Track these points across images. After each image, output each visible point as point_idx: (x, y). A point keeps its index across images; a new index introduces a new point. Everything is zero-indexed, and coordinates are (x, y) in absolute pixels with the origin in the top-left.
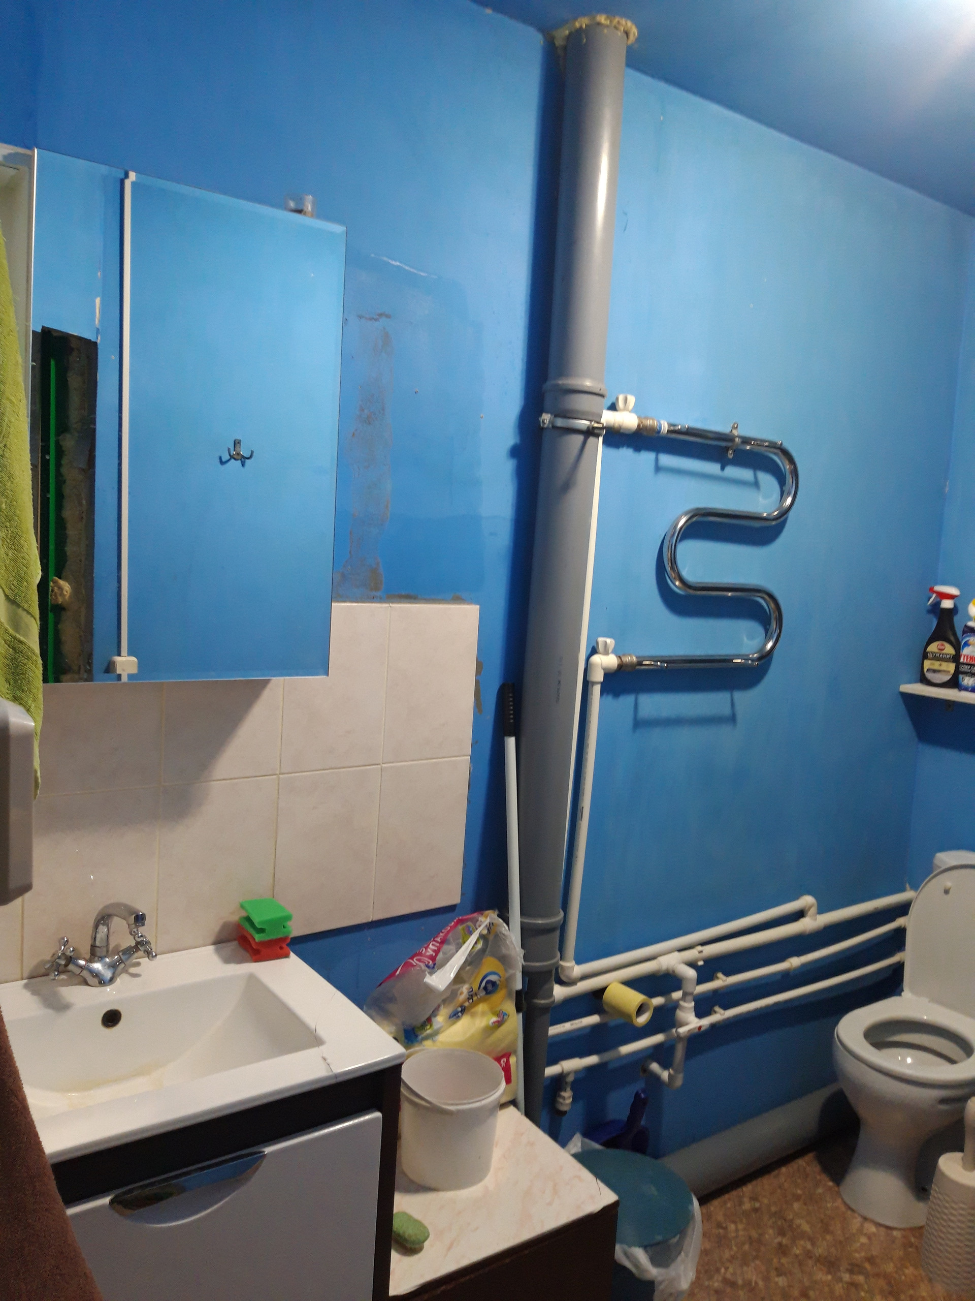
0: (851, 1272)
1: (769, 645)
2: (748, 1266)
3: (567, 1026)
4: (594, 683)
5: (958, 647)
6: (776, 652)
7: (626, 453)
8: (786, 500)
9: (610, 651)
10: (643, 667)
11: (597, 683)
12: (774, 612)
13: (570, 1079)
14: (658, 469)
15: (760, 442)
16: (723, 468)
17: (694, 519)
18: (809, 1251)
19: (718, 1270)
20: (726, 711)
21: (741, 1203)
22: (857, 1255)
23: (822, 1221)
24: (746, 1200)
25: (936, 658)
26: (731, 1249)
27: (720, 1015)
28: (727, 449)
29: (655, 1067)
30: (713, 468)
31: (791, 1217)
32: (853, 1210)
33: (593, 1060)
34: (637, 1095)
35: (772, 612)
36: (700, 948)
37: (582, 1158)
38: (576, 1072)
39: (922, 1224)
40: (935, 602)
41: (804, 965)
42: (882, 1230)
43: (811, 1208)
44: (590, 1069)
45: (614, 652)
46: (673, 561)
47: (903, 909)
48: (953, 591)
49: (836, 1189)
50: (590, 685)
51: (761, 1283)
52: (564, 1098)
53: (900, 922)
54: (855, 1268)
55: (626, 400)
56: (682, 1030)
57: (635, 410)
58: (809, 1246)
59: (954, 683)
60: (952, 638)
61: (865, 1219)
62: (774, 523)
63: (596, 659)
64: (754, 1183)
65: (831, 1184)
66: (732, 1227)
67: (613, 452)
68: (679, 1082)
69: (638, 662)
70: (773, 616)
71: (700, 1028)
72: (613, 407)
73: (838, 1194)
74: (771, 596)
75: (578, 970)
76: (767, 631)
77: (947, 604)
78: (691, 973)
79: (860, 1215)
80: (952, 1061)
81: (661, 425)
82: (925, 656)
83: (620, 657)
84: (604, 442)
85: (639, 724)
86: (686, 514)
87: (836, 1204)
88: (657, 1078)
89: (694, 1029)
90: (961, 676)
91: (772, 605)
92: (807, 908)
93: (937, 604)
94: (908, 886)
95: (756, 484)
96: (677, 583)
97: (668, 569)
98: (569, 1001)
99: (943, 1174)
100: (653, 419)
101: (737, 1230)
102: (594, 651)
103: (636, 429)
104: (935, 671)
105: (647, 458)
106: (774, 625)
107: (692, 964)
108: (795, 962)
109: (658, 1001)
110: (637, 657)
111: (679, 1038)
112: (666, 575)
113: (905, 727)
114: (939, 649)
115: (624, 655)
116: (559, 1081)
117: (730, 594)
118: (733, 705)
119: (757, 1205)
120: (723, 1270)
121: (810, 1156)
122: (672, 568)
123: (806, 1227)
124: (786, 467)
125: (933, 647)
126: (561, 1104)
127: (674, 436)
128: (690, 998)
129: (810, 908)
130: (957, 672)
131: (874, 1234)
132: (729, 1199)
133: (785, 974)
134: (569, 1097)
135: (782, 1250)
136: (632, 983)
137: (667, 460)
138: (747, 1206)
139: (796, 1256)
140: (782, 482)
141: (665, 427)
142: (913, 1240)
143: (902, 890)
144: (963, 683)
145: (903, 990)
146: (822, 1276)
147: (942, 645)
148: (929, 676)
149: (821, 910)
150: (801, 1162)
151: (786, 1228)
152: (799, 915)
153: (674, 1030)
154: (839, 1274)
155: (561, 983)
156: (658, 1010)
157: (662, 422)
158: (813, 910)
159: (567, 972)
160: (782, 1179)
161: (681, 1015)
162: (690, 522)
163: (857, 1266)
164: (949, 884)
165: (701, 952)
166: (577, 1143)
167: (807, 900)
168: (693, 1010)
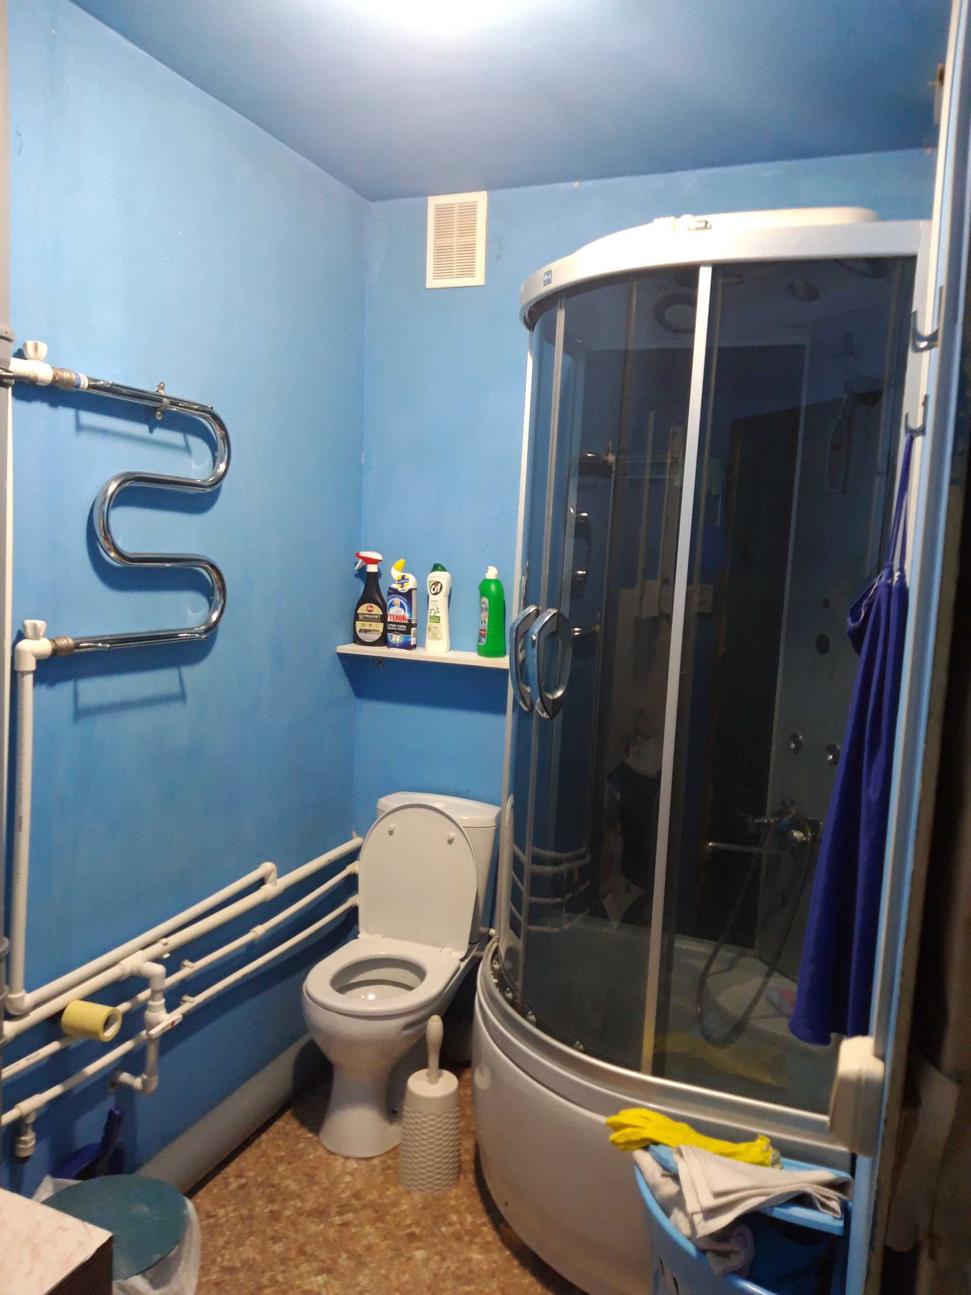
0: (340, 1213)
1: (214, 617)
2: (242, 1245)
3: (22, 1064)
4: (24, 673)
5: (384, 608)
6: (221, 625)
7: (40, 409)
8: (218, 468)
9: (41, 634)
10: (81, 650)
11: (28, 672)
12: (217, 583)
13: (31, 1120)
14: (79, 427)
15: (189, 405)
16: (151, 431)
17: (127, 484)
18: (300, 1208)
19: (214, 1261)
20: (175, 689)
21: (227, 1185)
22: (344, 1196)
23: (307, 1175)
24: (231, 1180)
25: (366, 619)
26: (224, 1235)
27: (190, 1003)
28: (155, 409)
29: (125, 1077)
30: (141, 429)
31: (278, 1181)
32: (334, 1154)
33: (56, 1091)
34: (111, 1113)
35: (214, 582)
36: (164, 940)
37: (57, 1202)
38: (37, 1110)
39: (396, 1143)
40: (361, 567)
41: (268, 931)
42: (363, 1162)
43: (295, 1165)
44: (53, 1103)
45: (46, 635)
46: (106, 530)
47: (353, 856)
48: (376, 556)
49: (316, 1138)
50: (19, 676)
51: (258, 1257)
52: (25, 1142)
53: (350, 869)
54: (344, 1208)
55: (36, 348)
56: (155, 1031)
57: (47, 360)
58: (299, 1204)
59: (383, 641)
60: (379, 600)
61: (347, 1158)
62: (208, 490)
63: (23, 645)
64: (237, 1160)
65: (310, 1135)
66: (222, 1212)
67: (23, 405)
68: (154, 1085)
69: (75, 644)
70: (216, 586)
71: (173, 1023)
72: (20, 354)
73: (319, 1142)
74: (213, 566)
75: (30, 998)
76: (210, 602)
77: (372, 568)
78: (160, 969)
79: (342, 1156)
80: (410, 988)
81: (79, 378)
82: (356, 617)
83: (53, 641)
84: (14, 394)
85: (80, 713)
86: (115, 479)
87: (318, 1153)
88: (129, 1088)
89: (167, 1026)
90: (389, 634)
91: (215, 576)
92: (267, 876)
93: (363, 570)
94: (354, 834)
95: (187, 449)
96: (113, 554)
97: (101, 539)
98: (21, 1036)
99: (412, 1094)
100: (70, 371)
101: (227, 1214)
102: (20, 636)
103: (52, 381)
104: (366, 631)
105: (66, 415)
106: (217, 596)
107: (157, 960)
108: (259, 930)
109: (124, 1007)
110: (74, 639)
111: (150, 1039)
112: (100, 547)
113: (343, 686)
114: (369, 611)
115: (57, 638)
116: (18, 1127)
117: (168, 565)
118: (181, 681)
119: (243, 1181)
120: (219, 1259)
121: (288, 1114)
122: (106, 538)
123: (293, 1186)
124: (217, 433)
125: (363, 609)
126: (22, 1149)
127: (95, 392)
128: (159, 995)
129: (271, 872)
130: (386, 631)
131: (355, 1169)
132: (215, 1185)
133: (251, 945)
134: (32, 1140)
135: (274, 1216)
136: (93, 997)
137: (88, 418)
138: (234, 1185)
139: (289, 1217)
140: (213, 447)
141: (85, 383)
142: (390, 1162)
143: (349, 838)
144: (391, 641)
145: (358, 933)
146: (315, 1228)
147: (371, 607)
148: (361, 636)
149: (281, 874)
150: (279, 1123)
151: (275, 1194)
152: (261, 882)
153: (144, 1033)
154: (330, 1220)
155: (10, 1017)
156: (126, 1015)
157: (81, 375)
158: (274, 875)
159: (17, 1004)
160: (264, 1146)
161: (150, 1015)
162: (122, 487)
163: (345, 1205)
164: (393, 825)
165: (165, 944)
166: (47, 1187)
167: (268, 867)
168: (164, 1006)
